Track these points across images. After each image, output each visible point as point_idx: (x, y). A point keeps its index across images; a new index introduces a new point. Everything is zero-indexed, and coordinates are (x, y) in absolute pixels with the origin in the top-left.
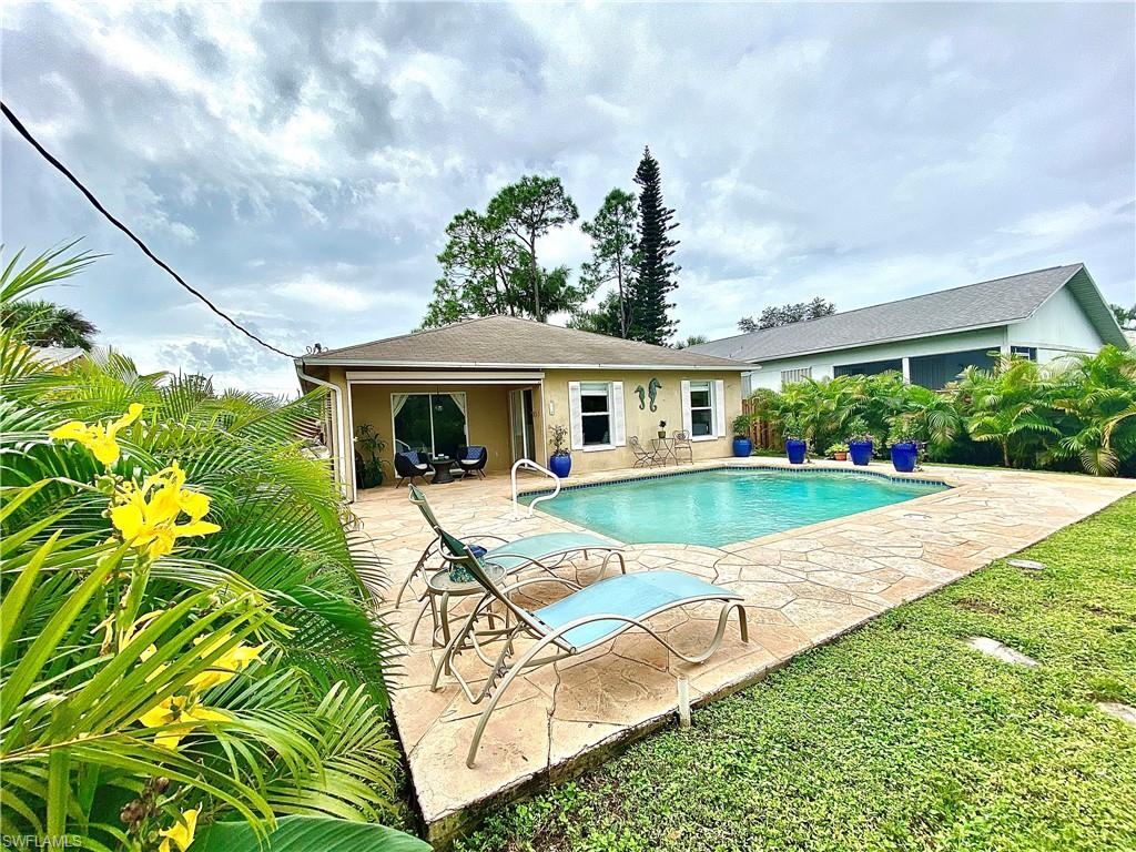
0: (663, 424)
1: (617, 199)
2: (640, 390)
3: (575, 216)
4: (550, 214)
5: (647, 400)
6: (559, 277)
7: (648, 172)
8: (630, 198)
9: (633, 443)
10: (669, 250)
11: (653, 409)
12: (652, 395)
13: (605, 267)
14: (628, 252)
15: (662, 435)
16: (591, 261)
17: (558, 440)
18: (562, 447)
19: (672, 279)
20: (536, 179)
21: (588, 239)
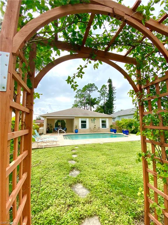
0: (95, 126)
1: (104, 86)
2: (92, 120)
3: (97, 89)
4: (93, 89)
5: (93, 122)
6: (95, 99)
7: (110, 81)
8: (106, 86)
9: (90, 128)
10: (114, 94)
11: (94, 123)
12: (94, 121)
13: (102, 97)
14: (106, 95)
15: (95, 127)
16: (99, 97)
17: (76, 127)
18: (77, 129)
19: (114, 99)
20: (90, 84)
21: (99, 93)
